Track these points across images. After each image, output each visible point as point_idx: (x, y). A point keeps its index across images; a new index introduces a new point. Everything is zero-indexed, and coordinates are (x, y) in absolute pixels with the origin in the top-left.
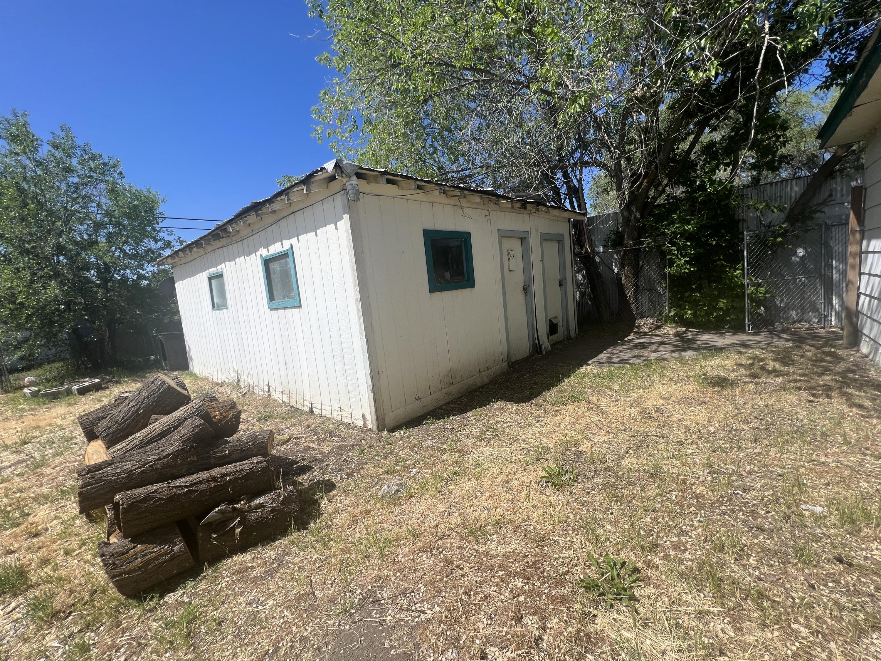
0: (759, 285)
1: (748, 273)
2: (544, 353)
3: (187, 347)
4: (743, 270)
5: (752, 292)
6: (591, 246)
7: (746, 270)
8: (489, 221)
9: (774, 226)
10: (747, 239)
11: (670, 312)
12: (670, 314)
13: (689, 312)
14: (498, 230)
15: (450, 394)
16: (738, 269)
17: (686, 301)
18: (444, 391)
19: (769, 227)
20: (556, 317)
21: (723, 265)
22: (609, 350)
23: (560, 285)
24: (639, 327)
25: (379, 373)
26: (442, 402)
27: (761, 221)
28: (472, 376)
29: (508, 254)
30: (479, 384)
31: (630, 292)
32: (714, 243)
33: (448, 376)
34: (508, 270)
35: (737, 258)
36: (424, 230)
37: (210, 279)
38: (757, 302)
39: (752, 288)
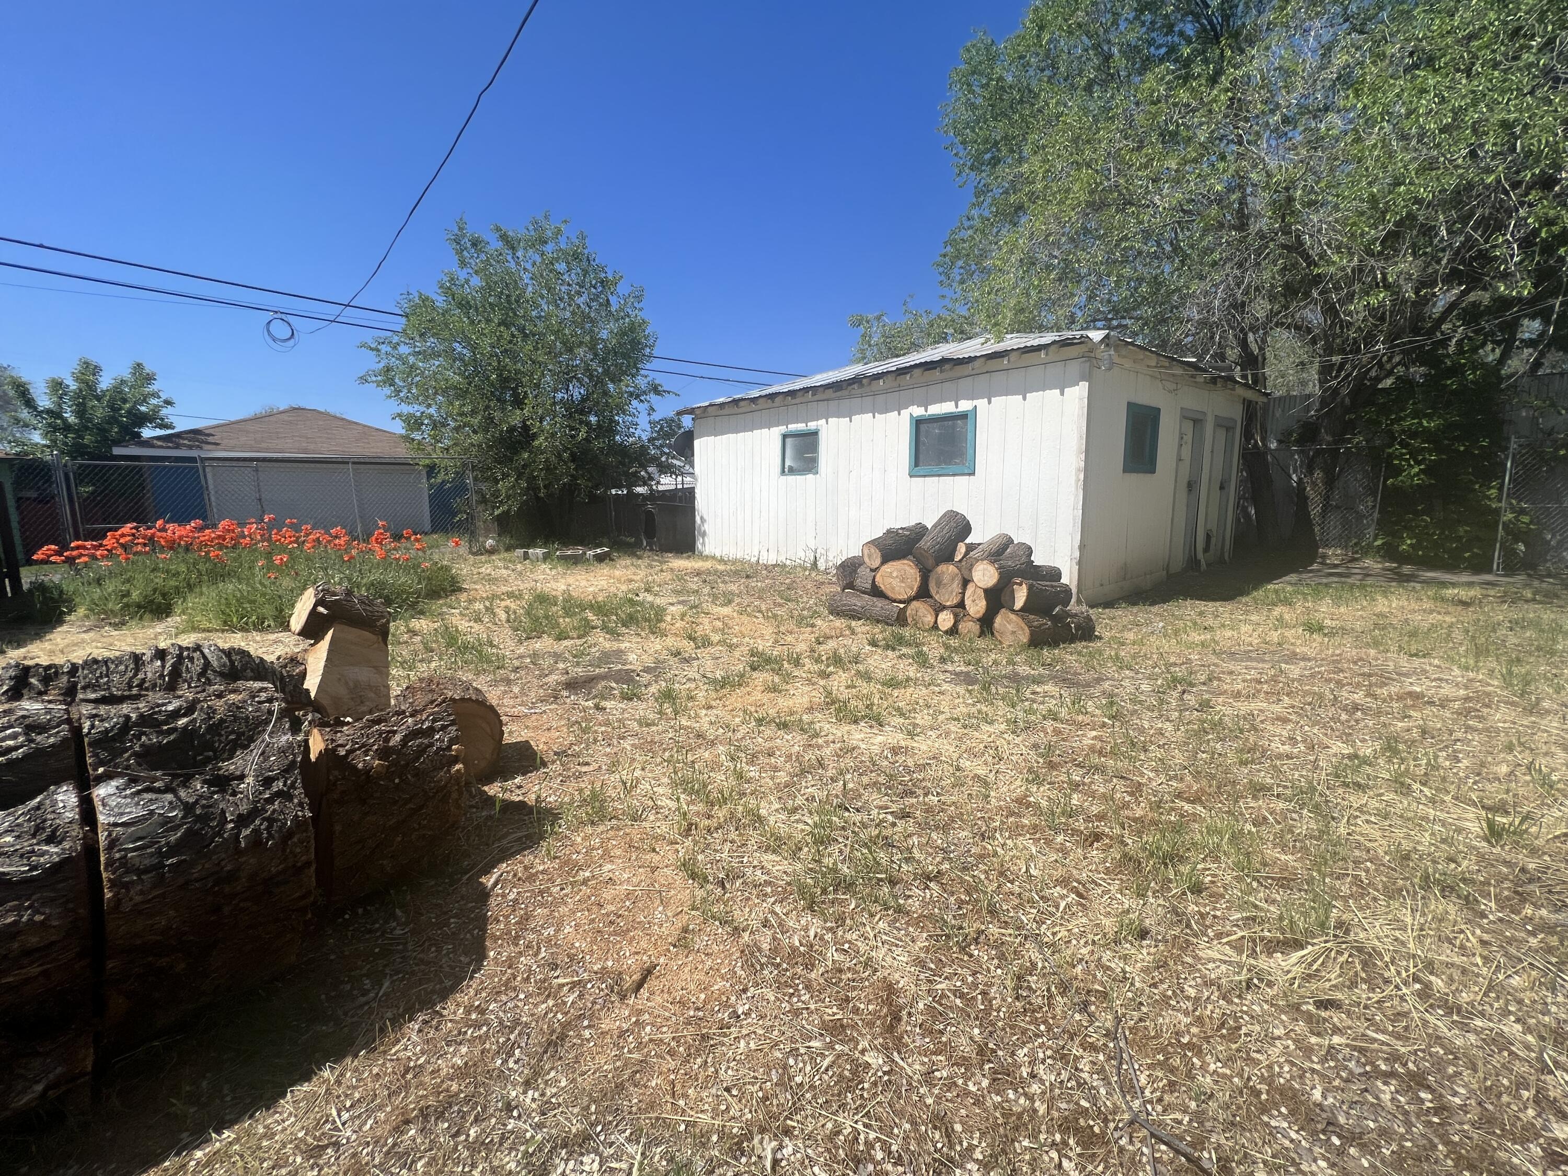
0: (1522, 512)
1: (1508, 495)
3: (698, 519)
4: (1500, 489)
5: (1510, 521)
6: (1263, 440)
7: (1505, 489)
8: (1176, 397)
9: (1558, 433)
10: (1513, 446)
11: (1375, 539)
12: (1376, 543)
13: (1409, 542)
14: (1183, 409)
16: (1493, 487)
17: (1405, 527)
19: (1549, 435)
21: (1471, 481)
23: (1222, 488)
24: (1324, 556)
27: (1538, 424)
29: (1182, 438)
31: (1315, 511)
32: (1462, 448)
34: (1179, 458)
35: (1493, 472)
36: (1128, 403)
37: (785, 437)
38: (1515, 534)
39: (1511, 516)
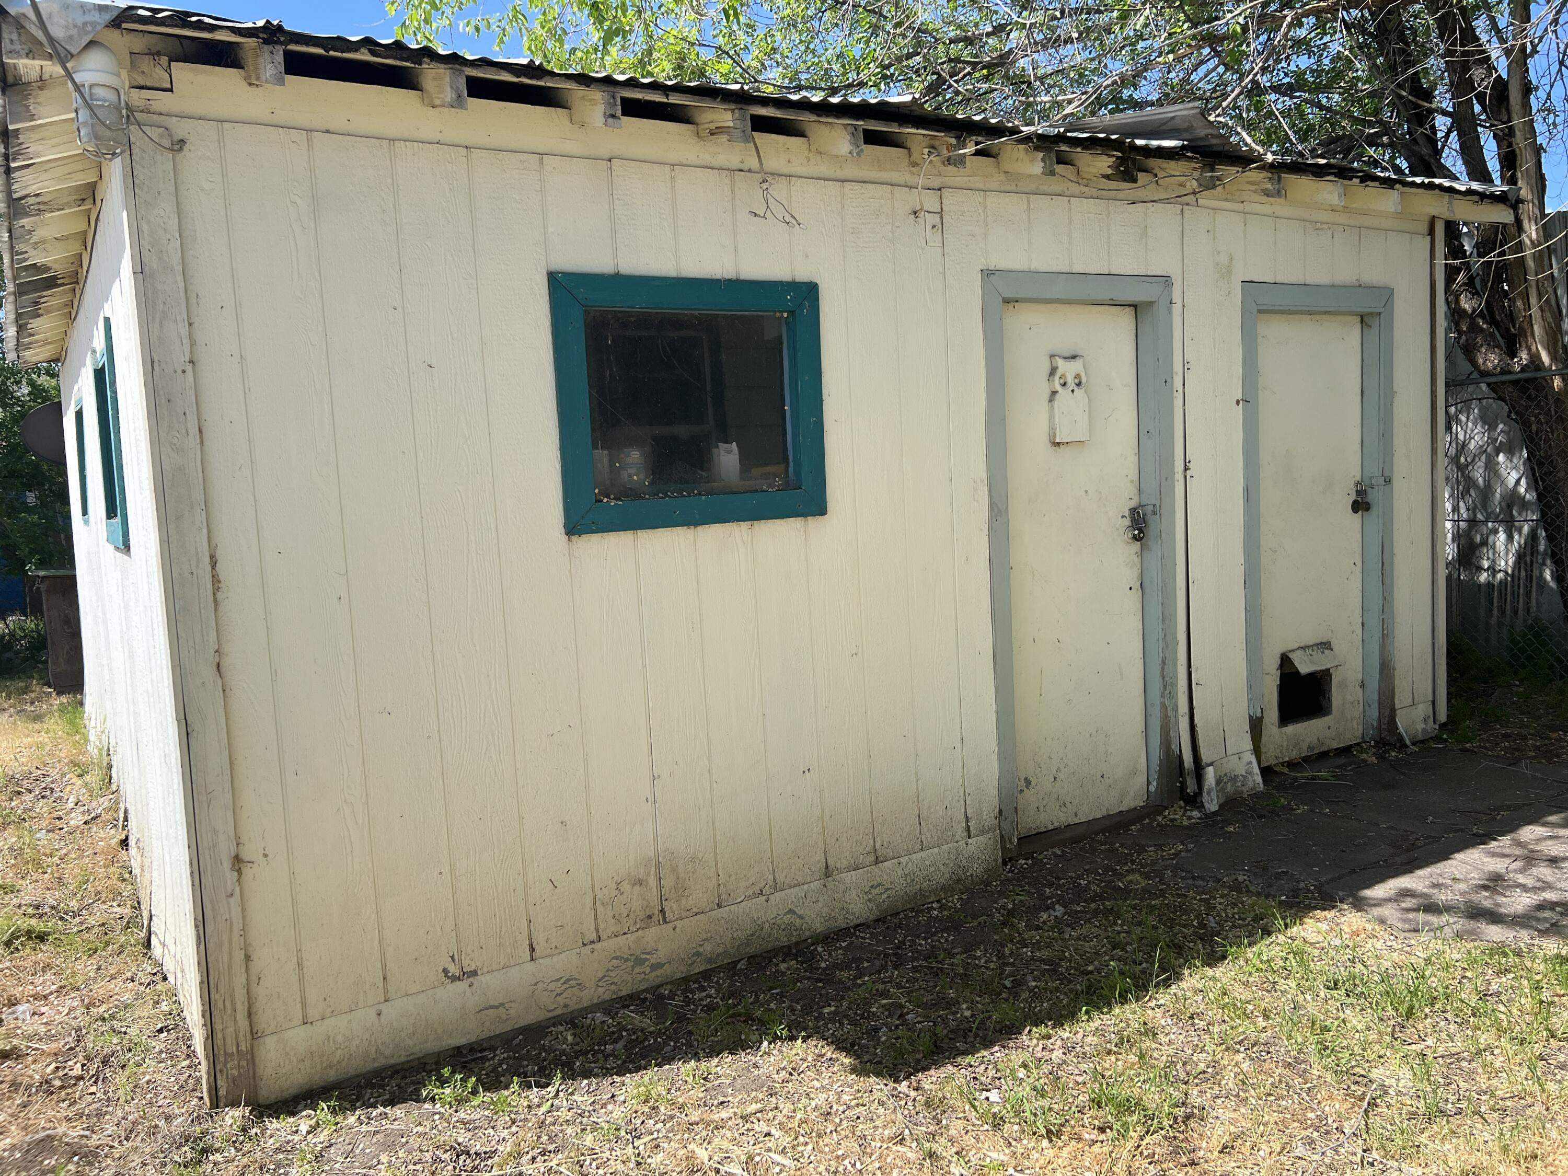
2: (1212, 804)
8: (934, 238)
14: (988, 274)
15: (639, 962)
18: (609, 945)
20: (1325, 646)
22: (1529, 833)
23: (1360, 505)
25: (238, 862)
26: (590, 995)
28: (776, 888)
29: (1053, 371)
30: (819, 927)
33: (640, 882)
34: (1045, 439)
36: (553, 277)
